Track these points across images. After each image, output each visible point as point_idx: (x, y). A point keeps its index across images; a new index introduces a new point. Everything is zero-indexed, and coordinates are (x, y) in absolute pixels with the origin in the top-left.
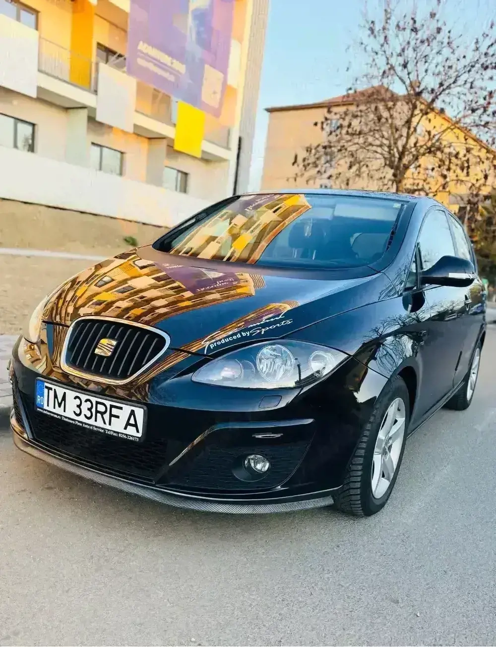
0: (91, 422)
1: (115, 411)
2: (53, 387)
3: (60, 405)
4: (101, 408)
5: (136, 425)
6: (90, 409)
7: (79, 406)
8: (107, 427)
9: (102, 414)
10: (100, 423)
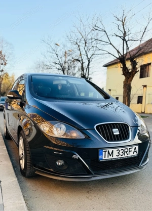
0: (123, 156)
1: (130, 150)
2: (107, 150)
3: (110, 156)
4: (126, 150)
5: (136, 151)
6: (122, 152)
7: (118, 153)
8: (128, 155)
9: (126, 152)
10: (126, 155)
